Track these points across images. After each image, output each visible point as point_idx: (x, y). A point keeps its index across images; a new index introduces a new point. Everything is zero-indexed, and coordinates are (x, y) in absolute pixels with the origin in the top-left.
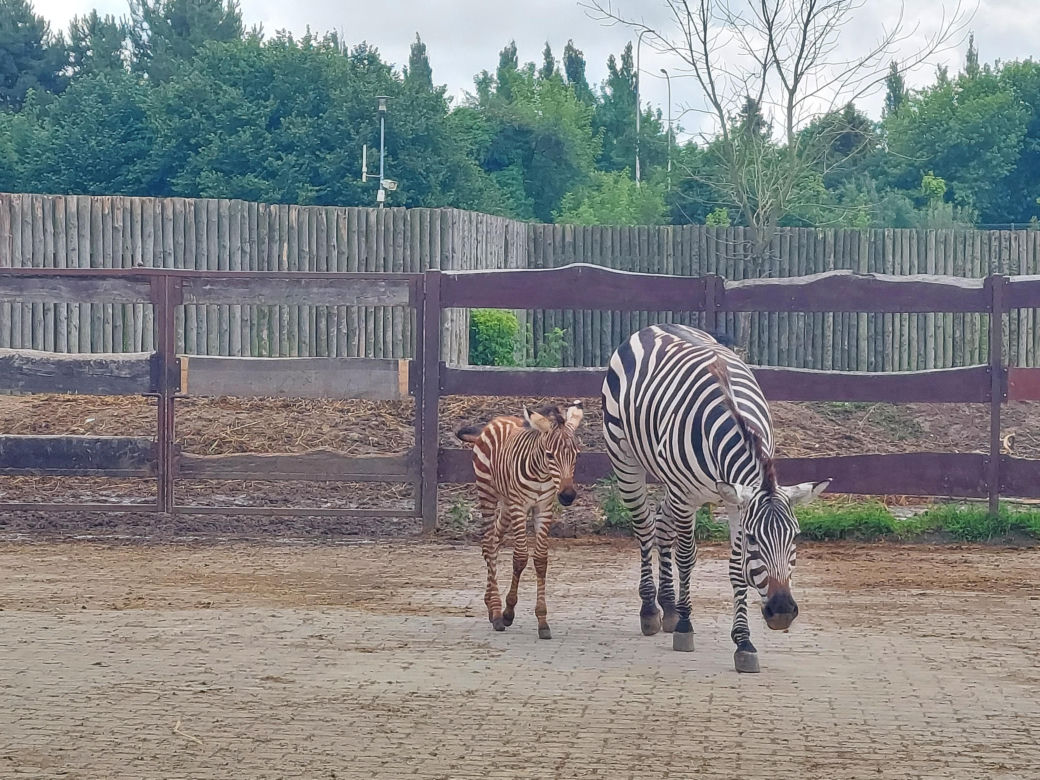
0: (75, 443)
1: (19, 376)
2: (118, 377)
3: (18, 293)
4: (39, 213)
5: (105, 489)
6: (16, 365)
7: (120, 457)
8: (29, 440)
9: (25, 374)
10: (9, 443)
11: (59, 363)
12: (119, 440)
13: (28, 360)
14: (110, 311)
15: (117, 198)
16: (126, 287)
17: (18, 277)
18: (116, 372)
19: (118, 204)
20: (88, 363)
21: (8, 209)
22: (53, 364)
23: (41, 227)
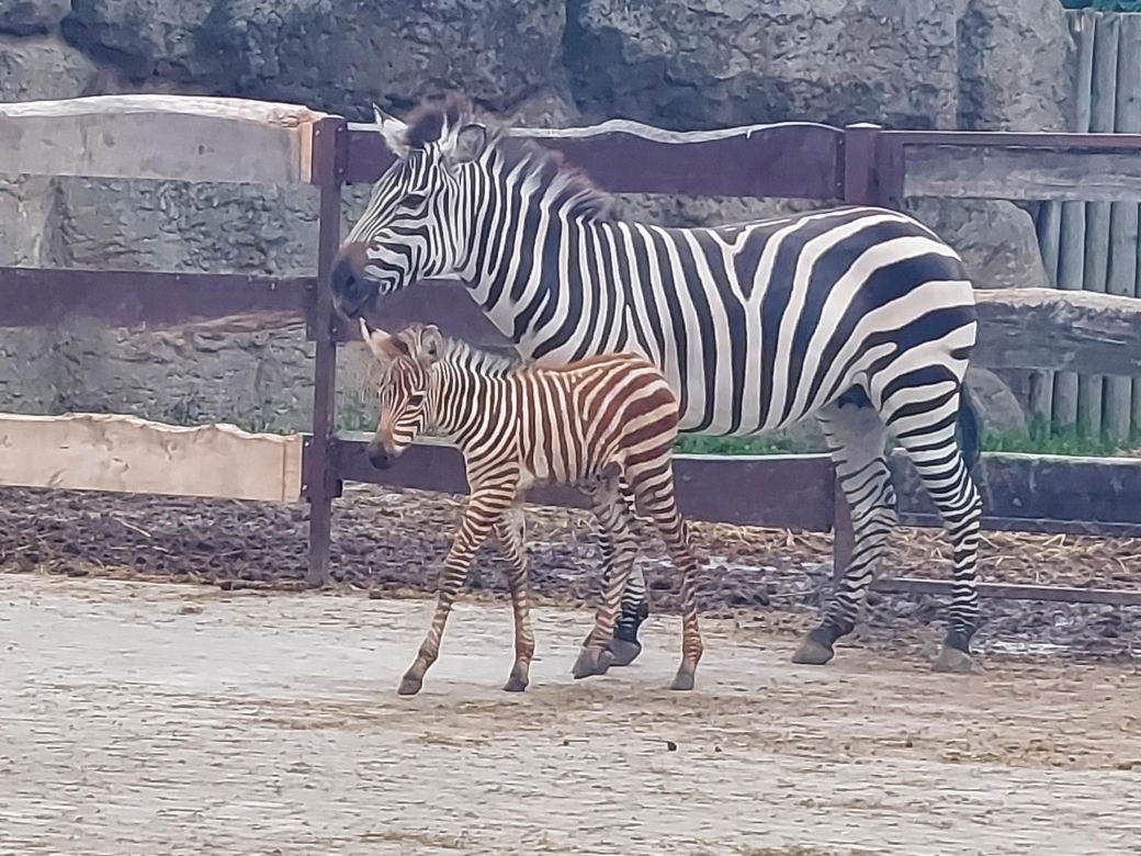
1: (1065, 343)
3: (1070, 183)
6: (1060, 321)
8: (1083, 465)
9: (1075, 339)
10: (1045, 471)
11: (1137, 319)
13: (1083, 312)
17: (1072, 151)
22: (1125, 320)
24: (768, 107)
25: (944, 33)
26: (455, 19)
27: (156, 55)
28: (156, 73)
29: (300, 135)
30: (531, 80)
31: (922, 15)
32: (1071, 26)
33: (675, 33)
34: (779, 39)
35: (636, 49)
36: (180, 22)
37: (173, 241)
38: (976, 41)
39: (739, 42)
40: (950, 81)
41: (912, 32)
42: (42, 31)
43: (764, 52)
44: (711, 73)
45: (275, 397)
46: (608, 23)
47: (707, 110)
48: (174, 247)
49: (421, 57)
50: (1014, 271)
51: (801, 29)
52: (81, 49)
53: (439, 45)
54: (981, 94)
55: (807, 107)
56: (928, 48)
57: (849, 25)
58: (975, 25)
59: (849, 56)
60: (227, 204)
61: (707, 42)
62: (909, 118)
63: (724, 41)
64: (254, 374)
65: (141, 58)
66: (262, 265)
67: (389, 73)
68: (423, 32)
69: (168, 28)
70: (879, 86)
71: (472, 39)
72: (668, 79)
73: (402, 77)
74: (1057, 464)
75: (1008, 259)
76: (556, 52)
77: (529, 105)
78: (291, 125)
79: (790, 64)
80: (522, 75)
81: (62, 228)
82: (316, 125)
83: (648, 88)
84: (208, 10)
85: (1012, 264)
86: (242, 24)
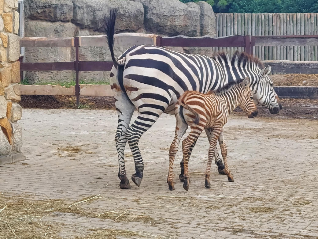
0: (300, 88)
2: (313, 68)
4: (288, 19)
5: (309, 103)
6: (282, 65)
7: (314, 93)
8: (287, 88)
9: (285, 68)
10: (280, 89)
11: (295, 64)
12: (314, 88)
13: (286, 64)
14: (310, 48)
15: (312, 14)
16: (316, 41)
18: (313, 67)
19: (312, 15)
20: (304, 64)
21: (279, 18)
22: (293, 65)
23: (289, 23)
24: (173, 30)
25: (198, 17)
26: (128, 17)
27: (85, 25)
28: (85, 27)
29: (154, 39)
30: (140, 26)
31: (194, 14)
32: (215, 15)
33: (160, 19)
34: (175, 19)
35: (155, 21)
36: (89, 19)
37: (90, 54)
38: (202, 18)
39: (169, 19)
40: (199, 25)
41: (193, 18)
42: (68, 21)
43: (173, 21)
44: (165, 24)
45: (106, 77)
46: (150, 17)
47: (165, 30)
48: (90, 55)
49: (124, 24)
50: (209, 53)
51: (178, 17)
52: (74, 24)
53: (126, 21)
54: (203, 26)
55: (179, 29)
56: (196, 19)
57: (184, 16)
58: (202, 16)
59: (185, 21)
60: (97, 47)
61: (165, 20)
62: (193, 31)
63: (167, 20)
64: (102, 74)
65: (83, 25)
66: (103, 57)
67: (119, 26)
68: (124, 19)
69: (87, 20)
70: (189, 26)
71: (131, 20)
72: (159, 26)
73: (121, 27)
74: (282, 87)
75: (208, 52)
76: (143, 22)
77: (139, 30)
78: (153, 37)
79: (176, 23)
80: (138, 26)
81: (73, 52)
82: (156, 37)
83: (156, 27)
84: (93, 17)
85: (209, 52)
86: (98, 19)
